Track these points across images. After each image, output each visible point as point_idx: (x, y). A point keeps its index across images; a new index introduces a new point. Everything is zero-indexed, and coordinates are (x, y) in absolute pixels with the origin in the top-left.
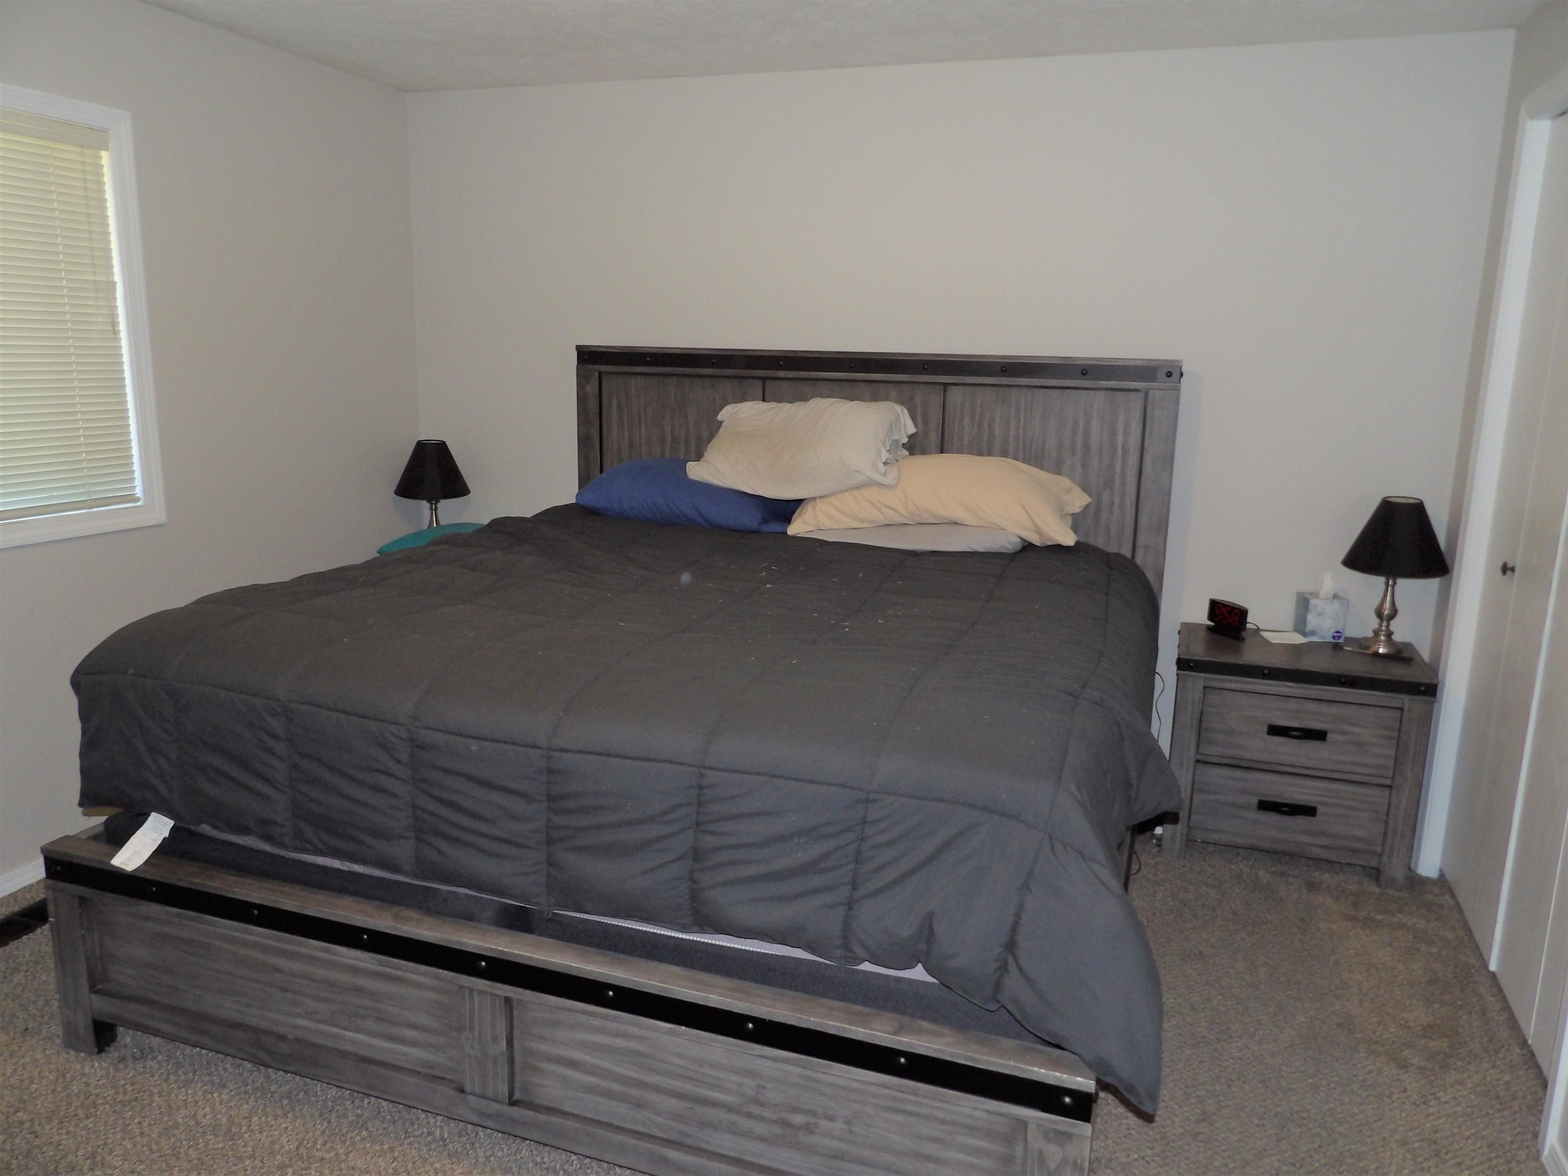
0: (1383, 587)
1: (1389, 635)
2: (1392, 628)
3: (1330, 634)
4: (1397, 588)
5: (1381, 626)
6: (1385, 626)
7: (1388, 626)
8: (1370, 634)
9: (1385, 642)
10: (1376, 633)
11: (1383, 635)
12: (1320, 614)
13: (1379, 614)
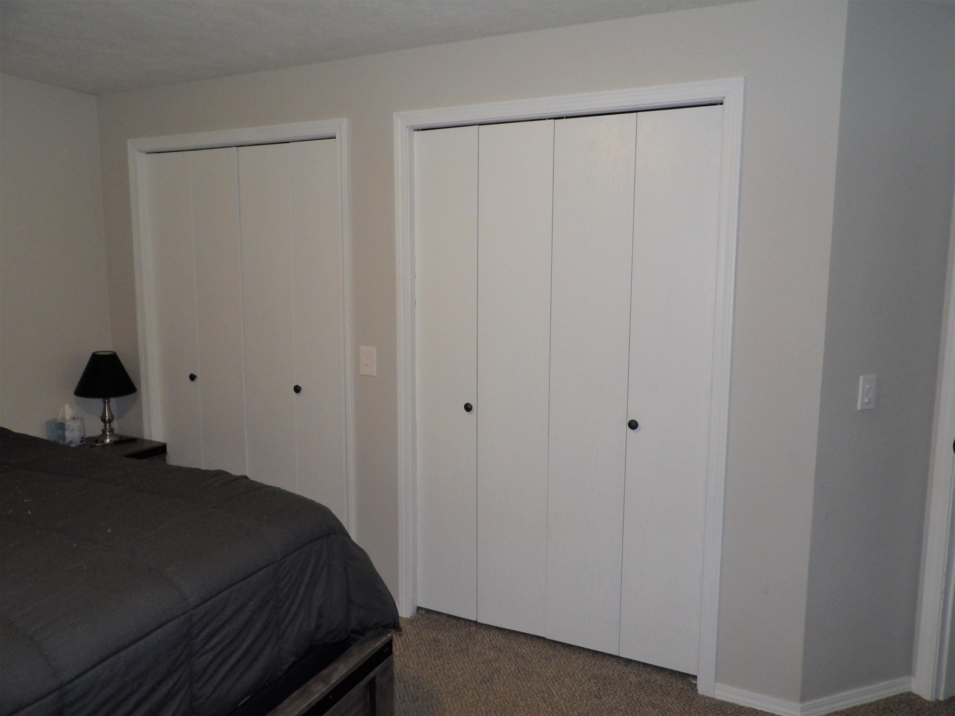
0: (102, 404)
1: (112, 430)
2: (112, 427)
3: (79, 441)
4: (111, 404)
5: (105, 426)
6: (108, 426)
7: (110, 426)
8: (101, 433)
9: (110, 435)
10: (104, 432)
11: (108, 432)
12: (72, 430)
13: (103, 420)
